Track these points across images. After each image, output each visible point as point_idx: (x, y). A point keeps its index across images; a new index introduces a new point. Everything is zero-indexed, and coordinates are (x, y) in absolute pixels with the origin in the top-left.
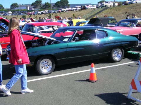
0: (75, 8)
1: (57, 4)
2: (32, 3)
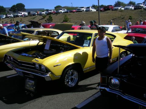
1: (14, 8)
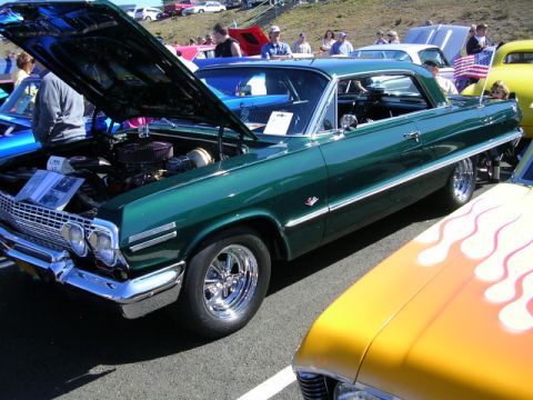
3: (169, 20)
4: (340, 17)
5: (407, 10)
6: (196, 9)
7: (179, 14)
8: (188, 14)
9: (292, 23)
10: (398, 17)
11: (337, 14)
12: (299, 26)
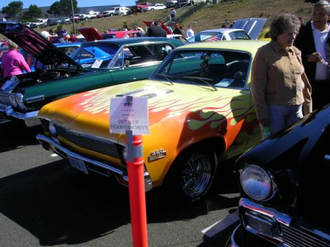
0: (113, 11)
1: (55, 8)
2: (3, 9)
3: (132, 15)
4: (229, 12)
5: (267, 8)
6: (150, 8)
7: (140, 11)
8: (145, 11)
9: (202, 16)
10: (262, 12)
11: (227, 11)
12: (205, 17)
